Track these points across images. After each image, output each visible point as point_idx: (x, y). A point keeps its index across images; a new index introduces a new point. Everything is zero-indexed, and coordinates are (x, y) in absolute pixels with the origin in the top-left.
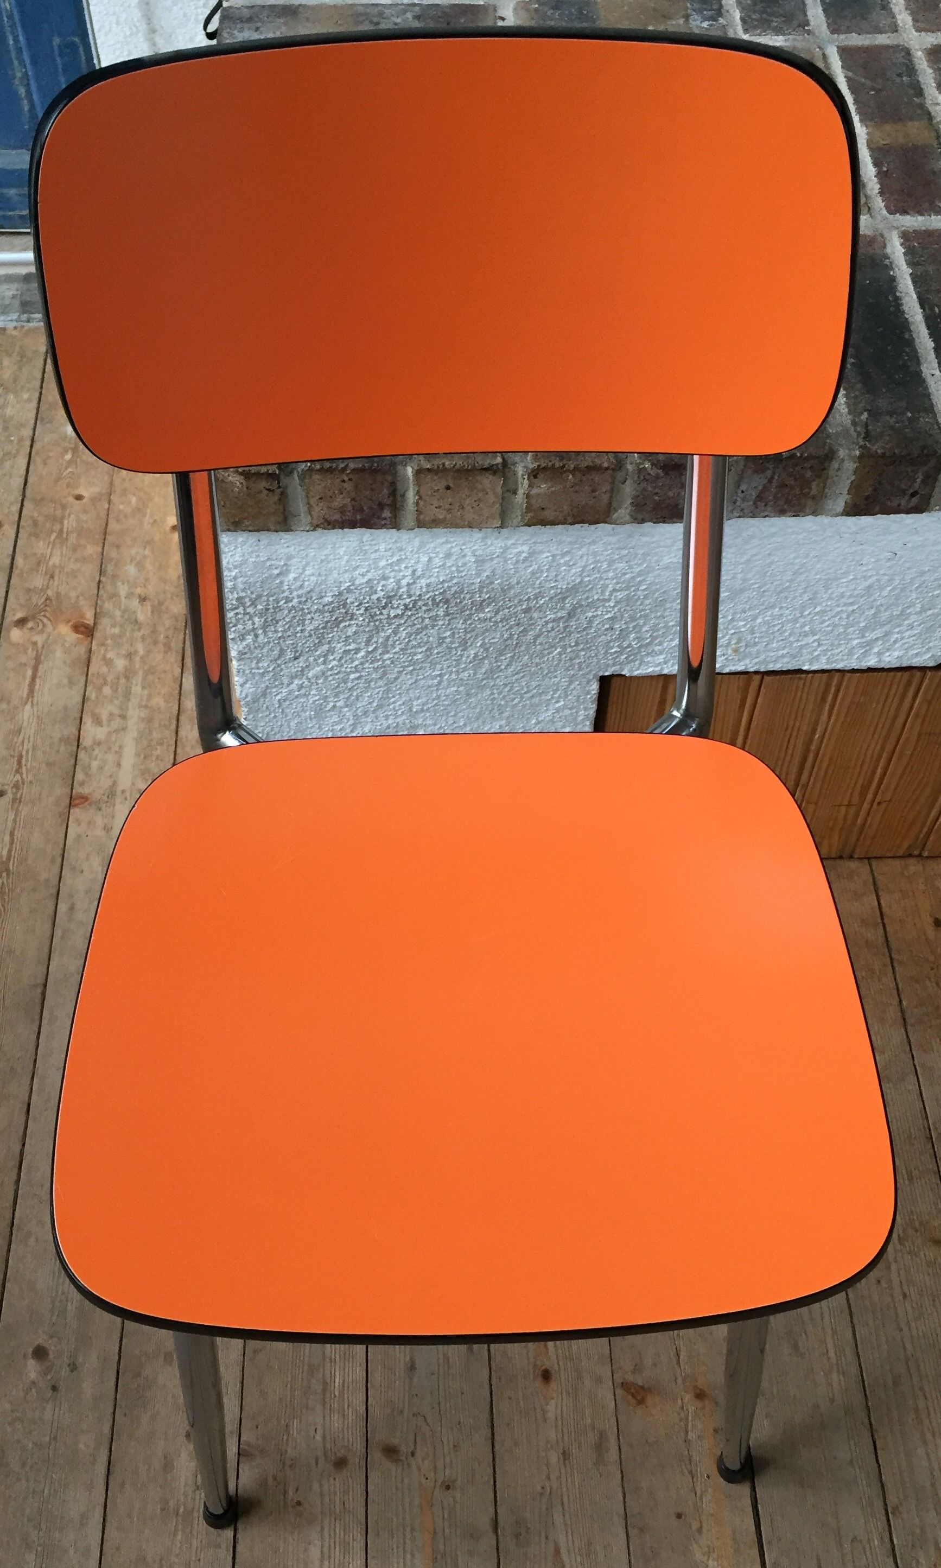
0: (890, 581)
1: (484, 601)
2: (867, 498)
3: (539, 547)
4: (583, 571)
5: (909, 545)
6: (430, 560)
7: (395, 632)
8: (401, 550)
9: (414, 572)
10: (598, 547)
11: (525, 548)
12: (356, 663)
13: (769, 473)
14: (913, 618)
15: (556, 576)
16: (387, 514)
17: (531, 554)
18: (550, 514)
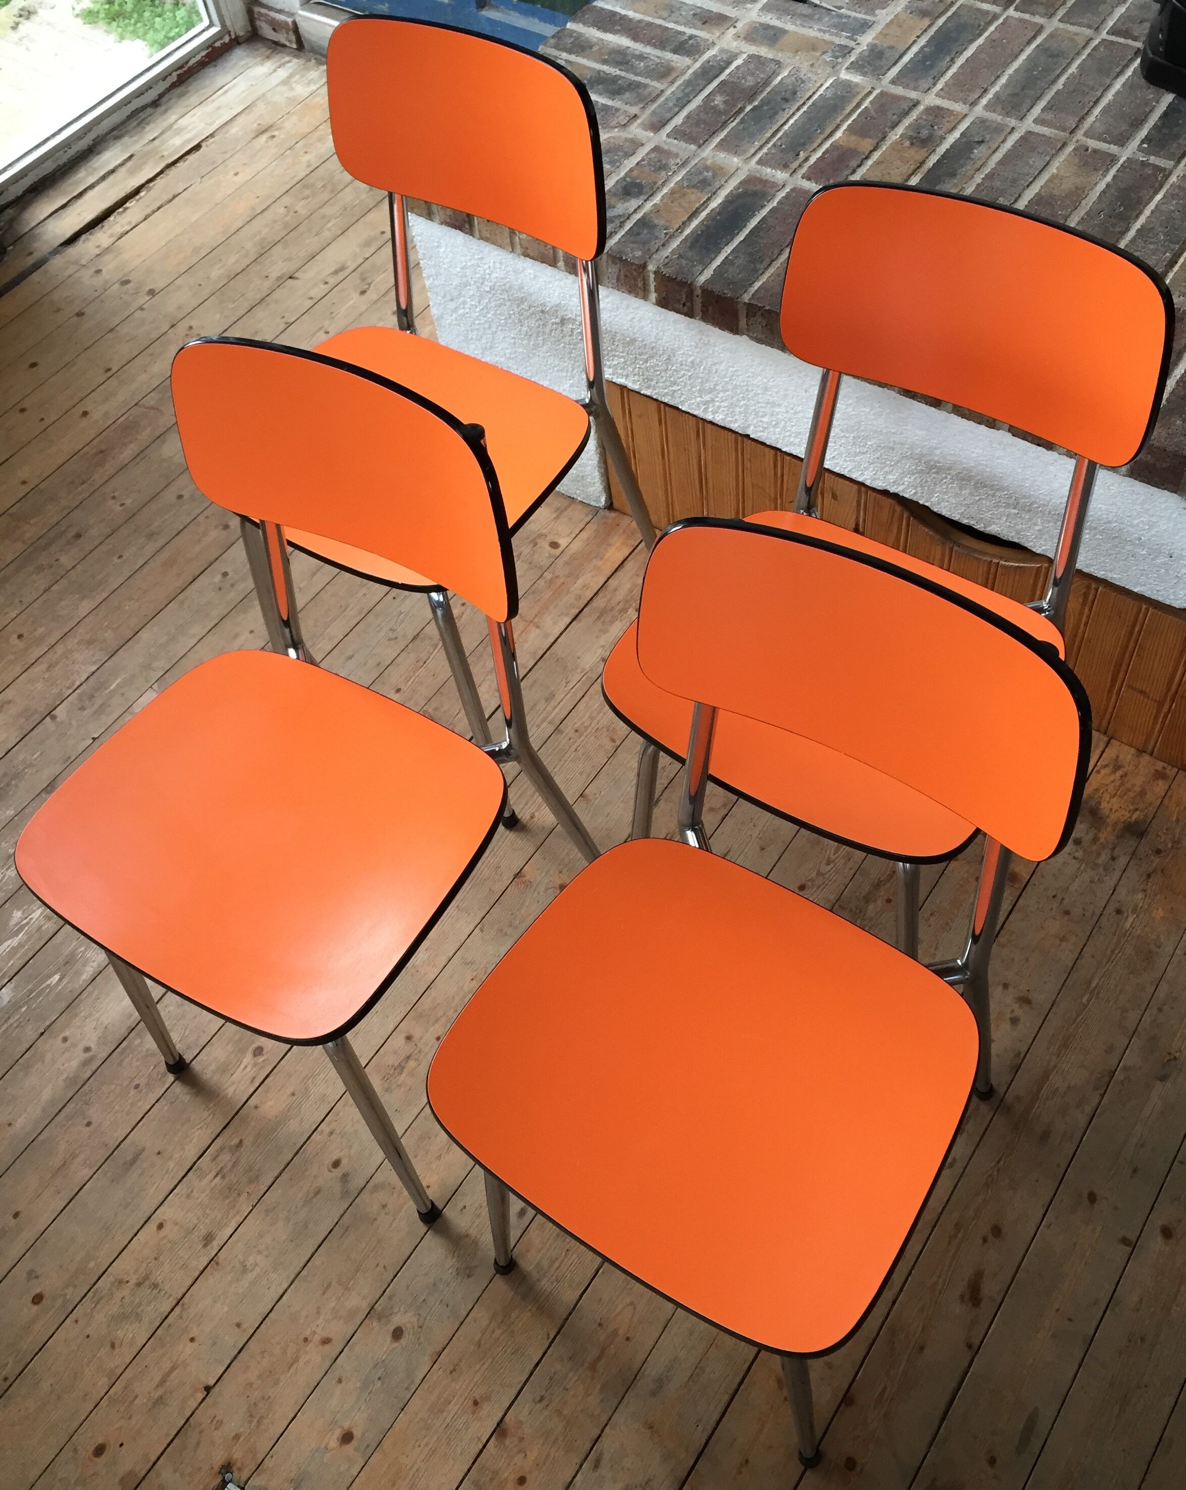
0: (701, 362)
1: (522, 298)
2: (664, 298)
3: (538, 274)
4: (559, 295)
5: (702, 341)
6: (494, 262)
7: (489, 301)
8: (482, 252)
9: (489, 267)
10: (562, 283)
11: (532, 271)
12: (477, 314)
13: (618, 266)
14: (721, 395)
15: (549, 295)
16: (467, 226)
17: (535, 276)
18: (529, 251)
